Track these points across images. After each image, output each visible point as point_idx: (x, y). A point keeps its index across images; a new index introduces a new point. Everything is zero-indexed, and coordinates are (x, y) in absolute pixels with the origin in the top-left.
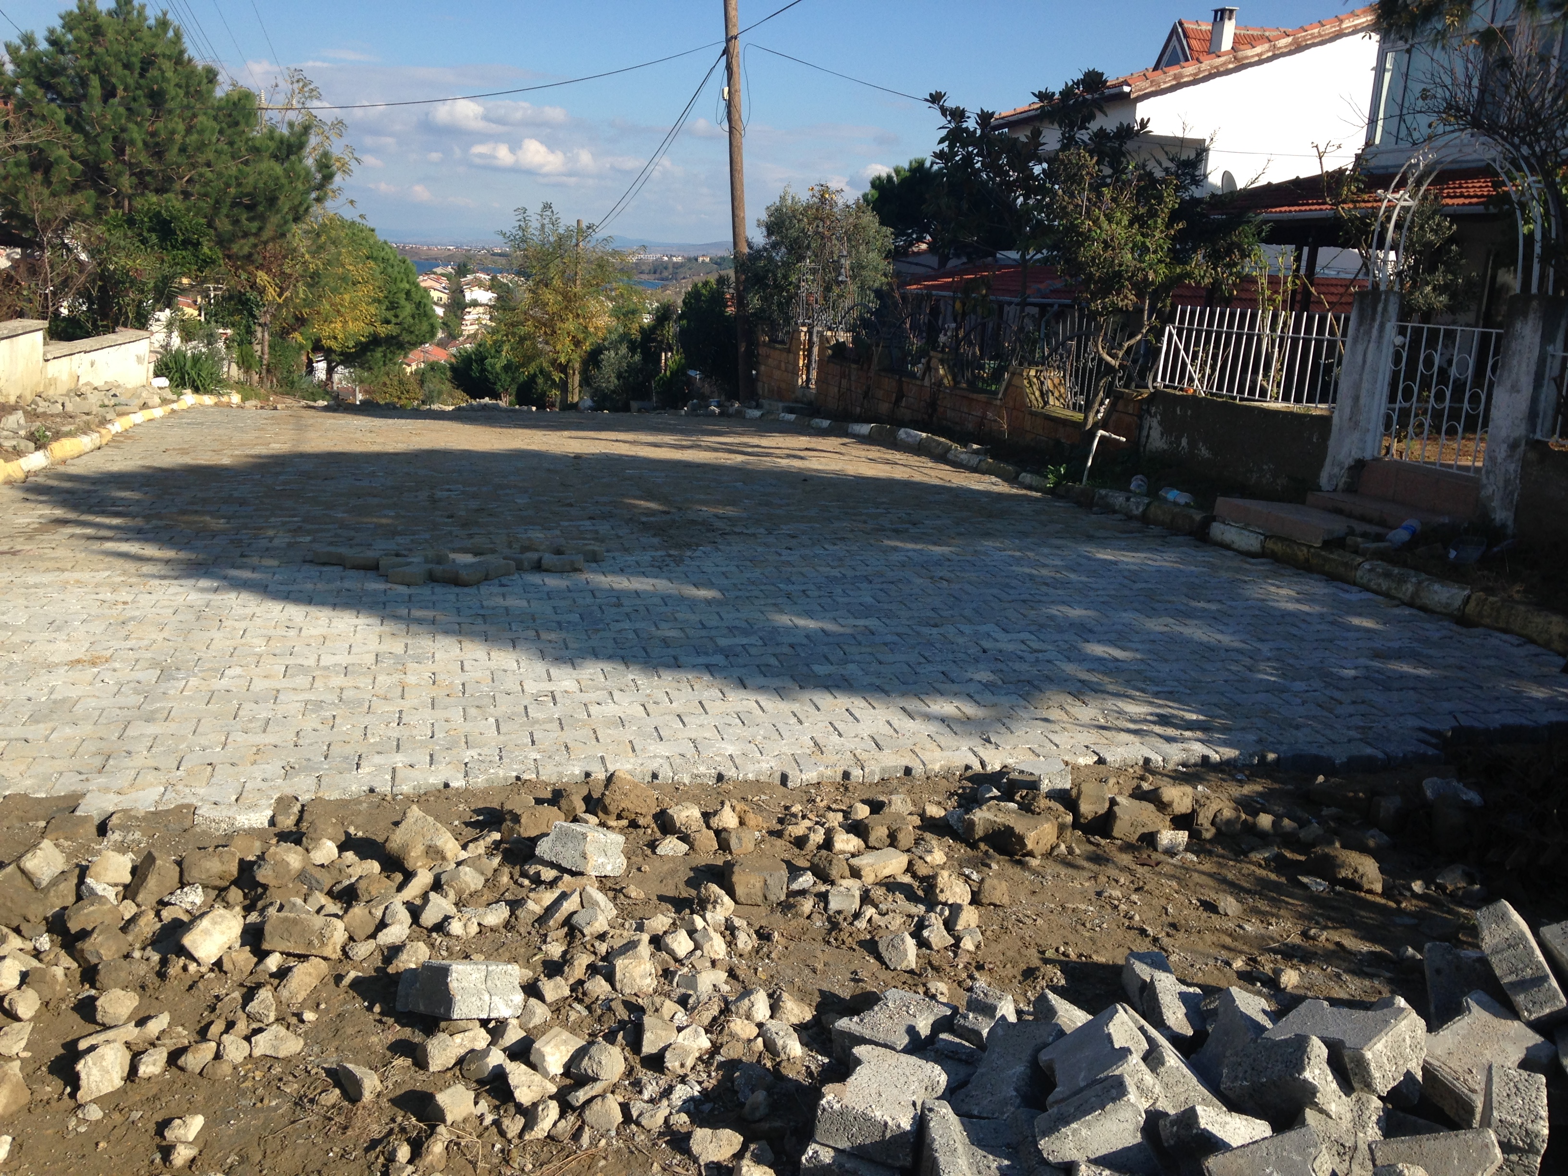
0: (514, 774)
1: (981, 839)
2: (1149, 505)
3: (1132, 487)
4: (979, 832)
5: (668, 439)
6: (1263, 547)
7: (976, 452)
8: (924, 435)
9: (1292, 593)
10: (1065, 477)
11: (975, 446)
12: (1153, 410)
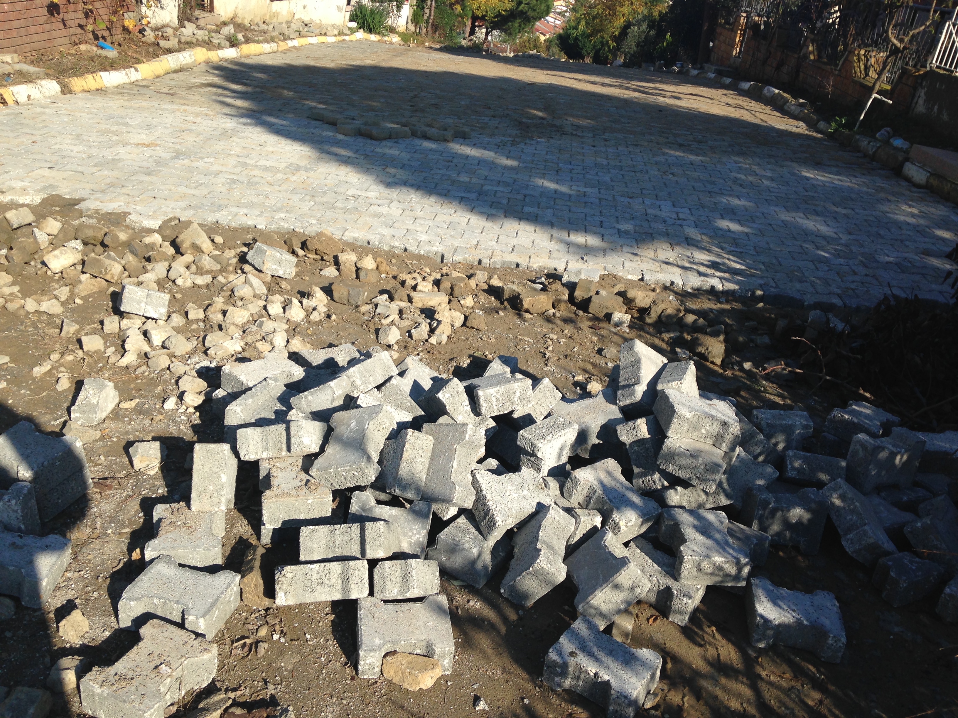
0: (292, 227)
1: (507, 300)
2: (879, 147)
3: (877, 135)
4: (506, 296)
5: (608, 81)
6: (927, 182)
7: (801, 105)
8: (777, 91)
9: (915, 211)
10: (844, 126)
11: (801, 101)
12: (924, 83)
